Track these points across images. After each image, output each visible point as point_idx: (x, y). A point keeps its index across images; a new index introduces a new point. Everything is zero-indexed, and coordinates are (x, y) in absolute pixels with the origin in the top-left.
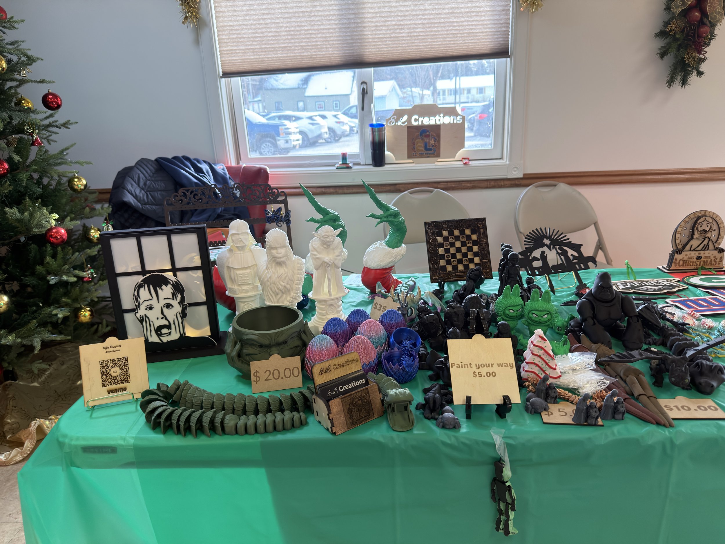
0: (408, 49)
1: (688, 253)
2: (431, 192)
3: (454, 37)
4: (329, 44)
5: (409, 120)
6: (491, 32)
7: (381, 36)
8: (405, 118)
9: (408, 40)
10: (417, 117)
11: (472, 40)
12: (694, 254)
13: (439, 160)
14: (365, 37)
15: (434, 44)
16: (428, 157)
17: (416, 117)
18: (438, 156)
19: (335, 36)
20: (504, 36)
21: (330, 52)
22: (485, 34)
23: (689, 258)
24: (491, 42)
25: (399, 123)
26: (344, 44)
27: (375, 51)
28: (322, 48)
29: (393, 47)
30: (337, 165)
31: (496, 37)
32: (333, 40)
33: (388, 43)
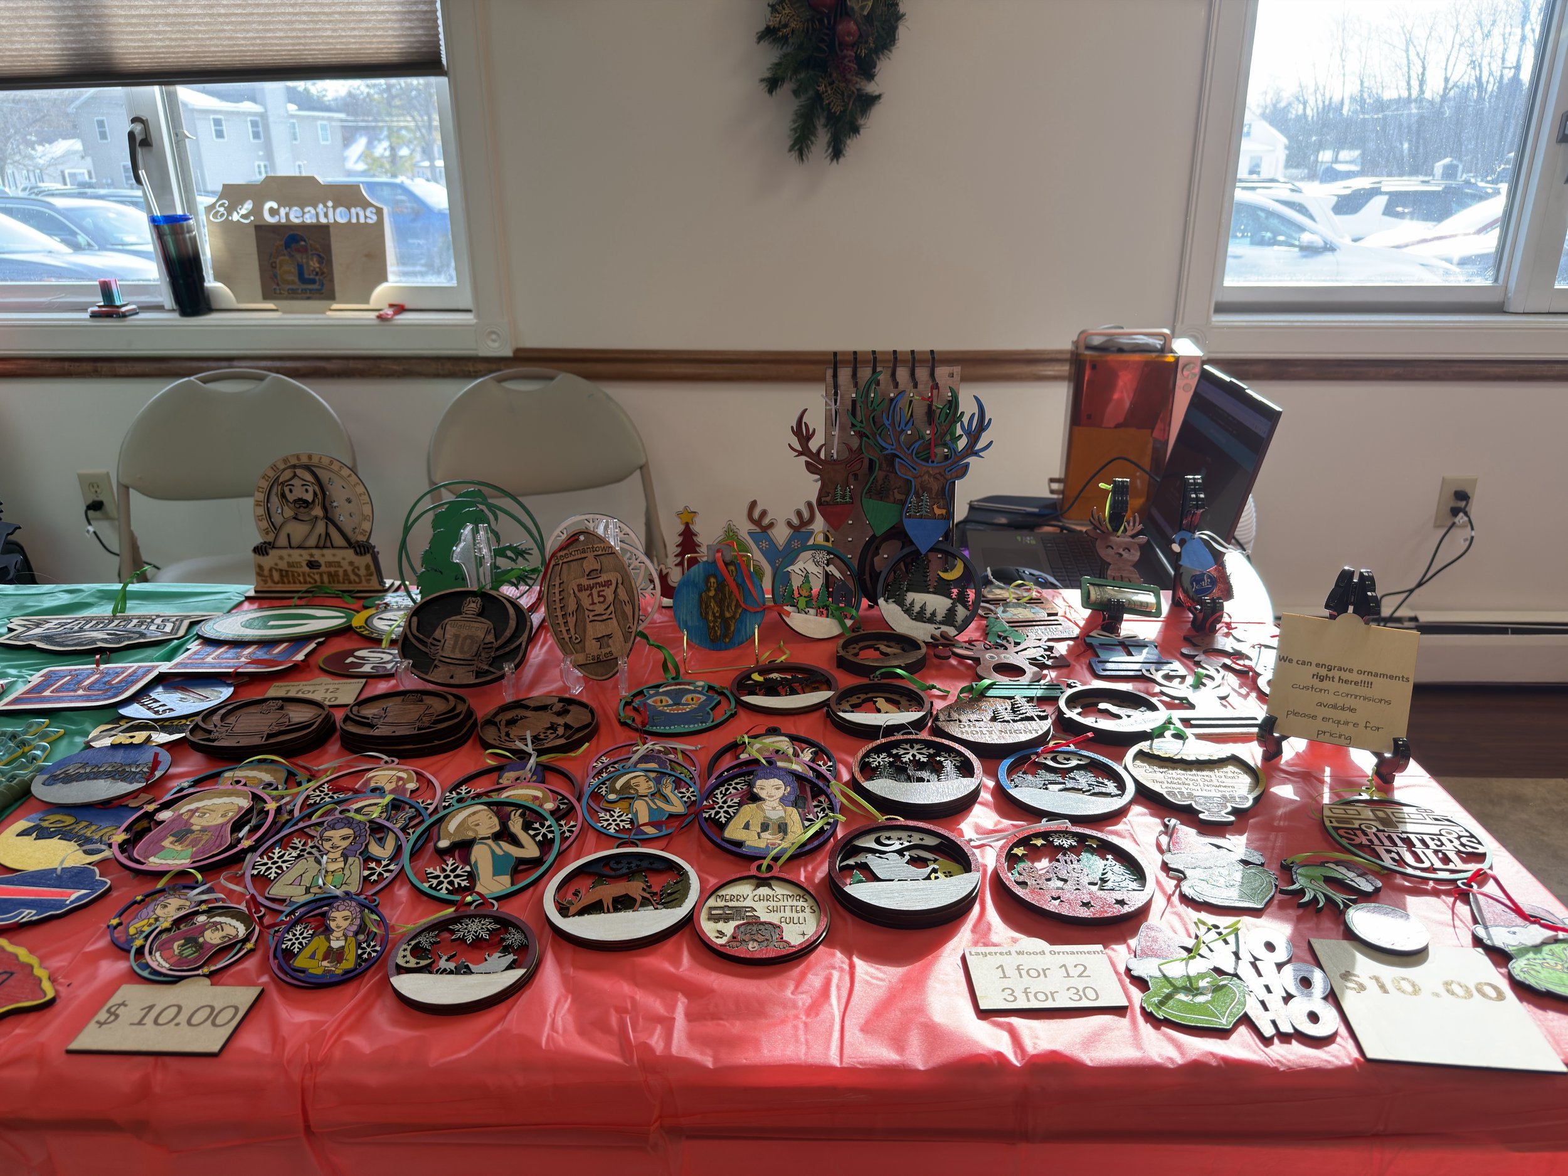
0: (210, 46)
1: (284, 553)
2: (261, 378)
3: (312, 21)
4: (27, 26)
5: (257, 211)
6: (395, 13)
7: (143, 11)
8: (248, 206)
9: (206, 24)
10: (275, 205)
11: (354, 29)
12: (300, 557)
13: (335, 306)
14: (107, 11)
15: (269, 35)
16: (308, 298)
17: (272, 204)
18: (331, 297)
19: (38, 8)
20: (425, 24)
21: (33, 46)
22: (380, 17)
23: (290, 565)
24: (398, 36)
25: (235, 217)
26: (62, 26)
27: (134, 48)
28: (11, 35)
29: (176, 39)
30: (90, 310)
31: (407, 24)
32: (35, 17)
33: (161, 28)
